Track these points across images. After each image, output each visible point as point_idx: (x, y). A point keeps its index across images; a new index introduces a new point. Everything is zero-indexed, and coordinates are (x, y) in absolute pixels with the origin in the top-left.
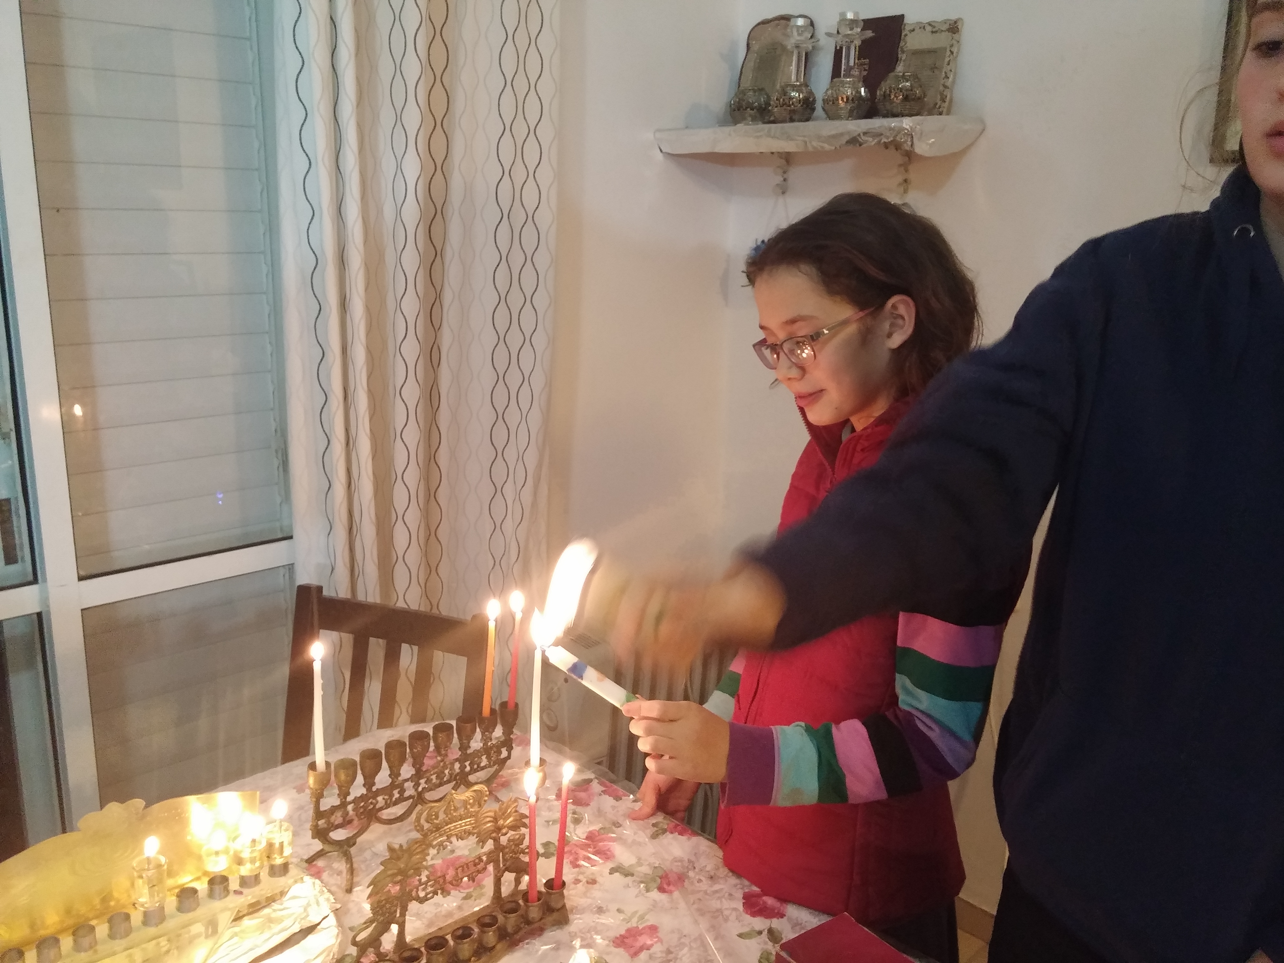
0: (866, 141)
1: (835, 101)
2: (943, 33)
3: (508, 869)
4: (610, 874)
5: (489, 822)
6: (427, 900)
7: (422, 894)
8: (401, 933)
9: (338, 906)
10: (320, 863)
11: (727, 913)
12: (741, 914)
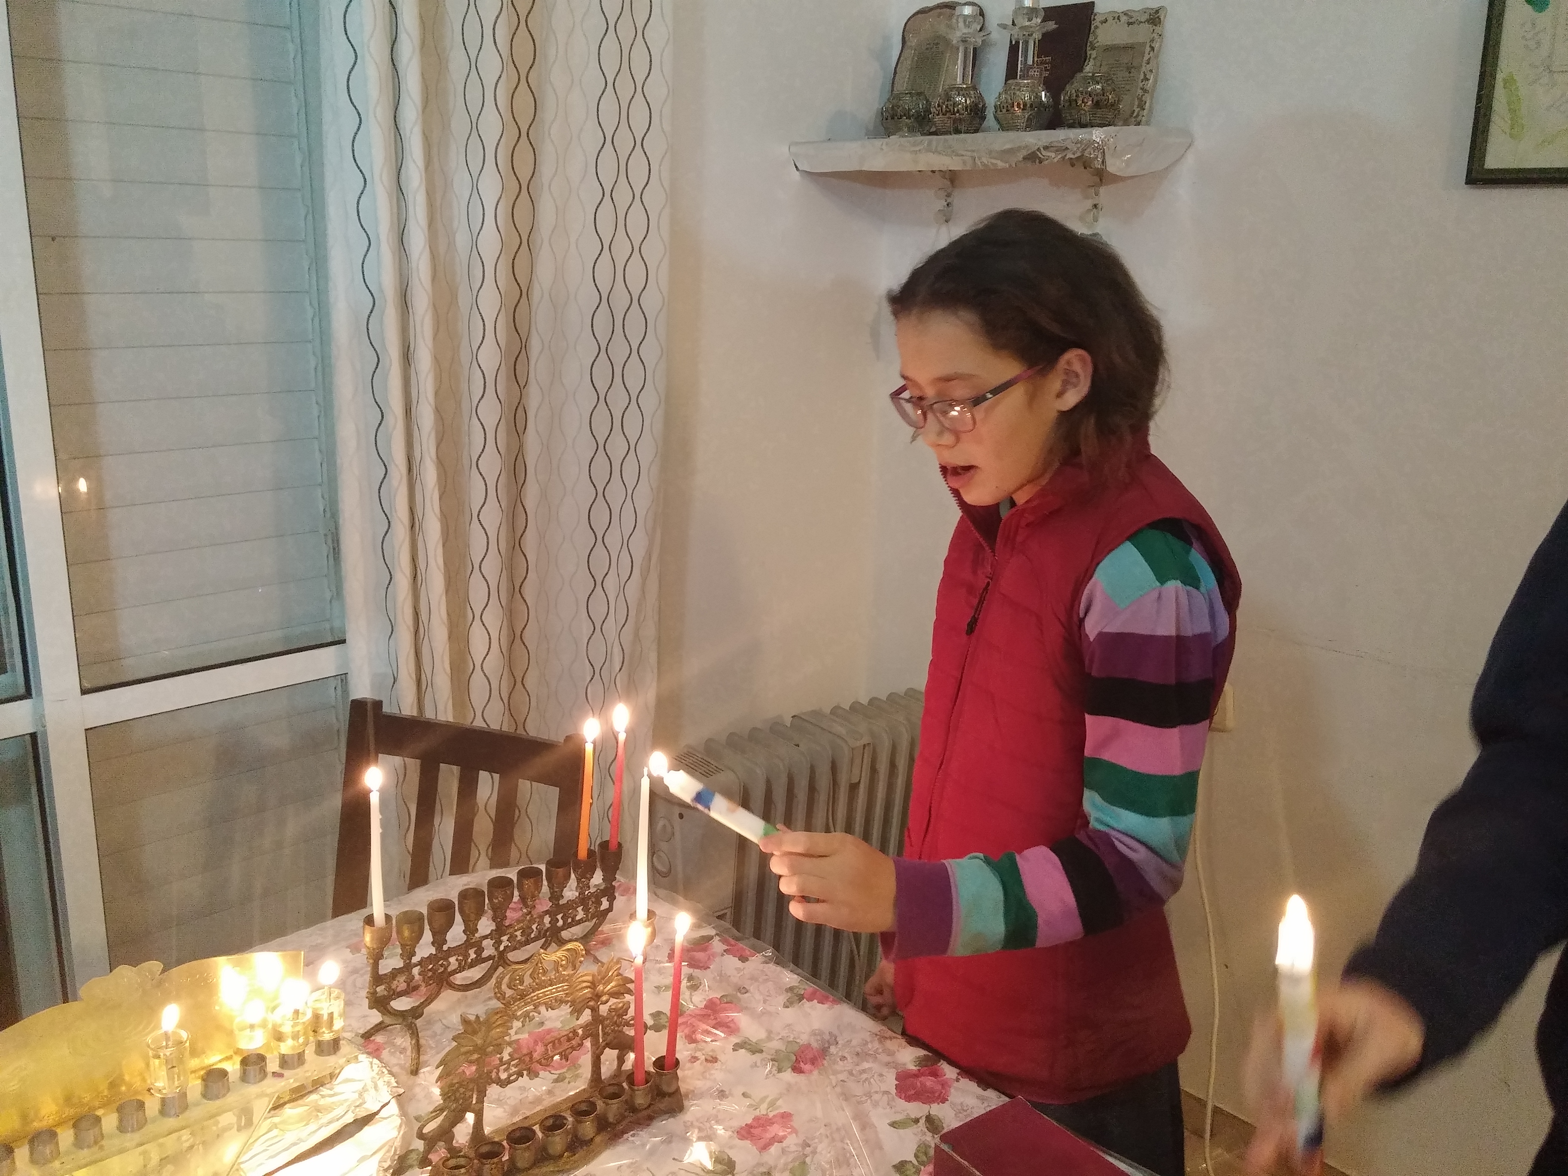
0: (1048, 158)
1: (1009, 108)
2: (1142, 25)
3: (609, 1045)
4: (734, 1050)
5: (587, 987)
6: (510, 1082)
7: (504, 1076)
8: (479, 1123)
9: (401, 1091)
10: (379, 1038)
11: (876, 1097)
12: (893, 1098)
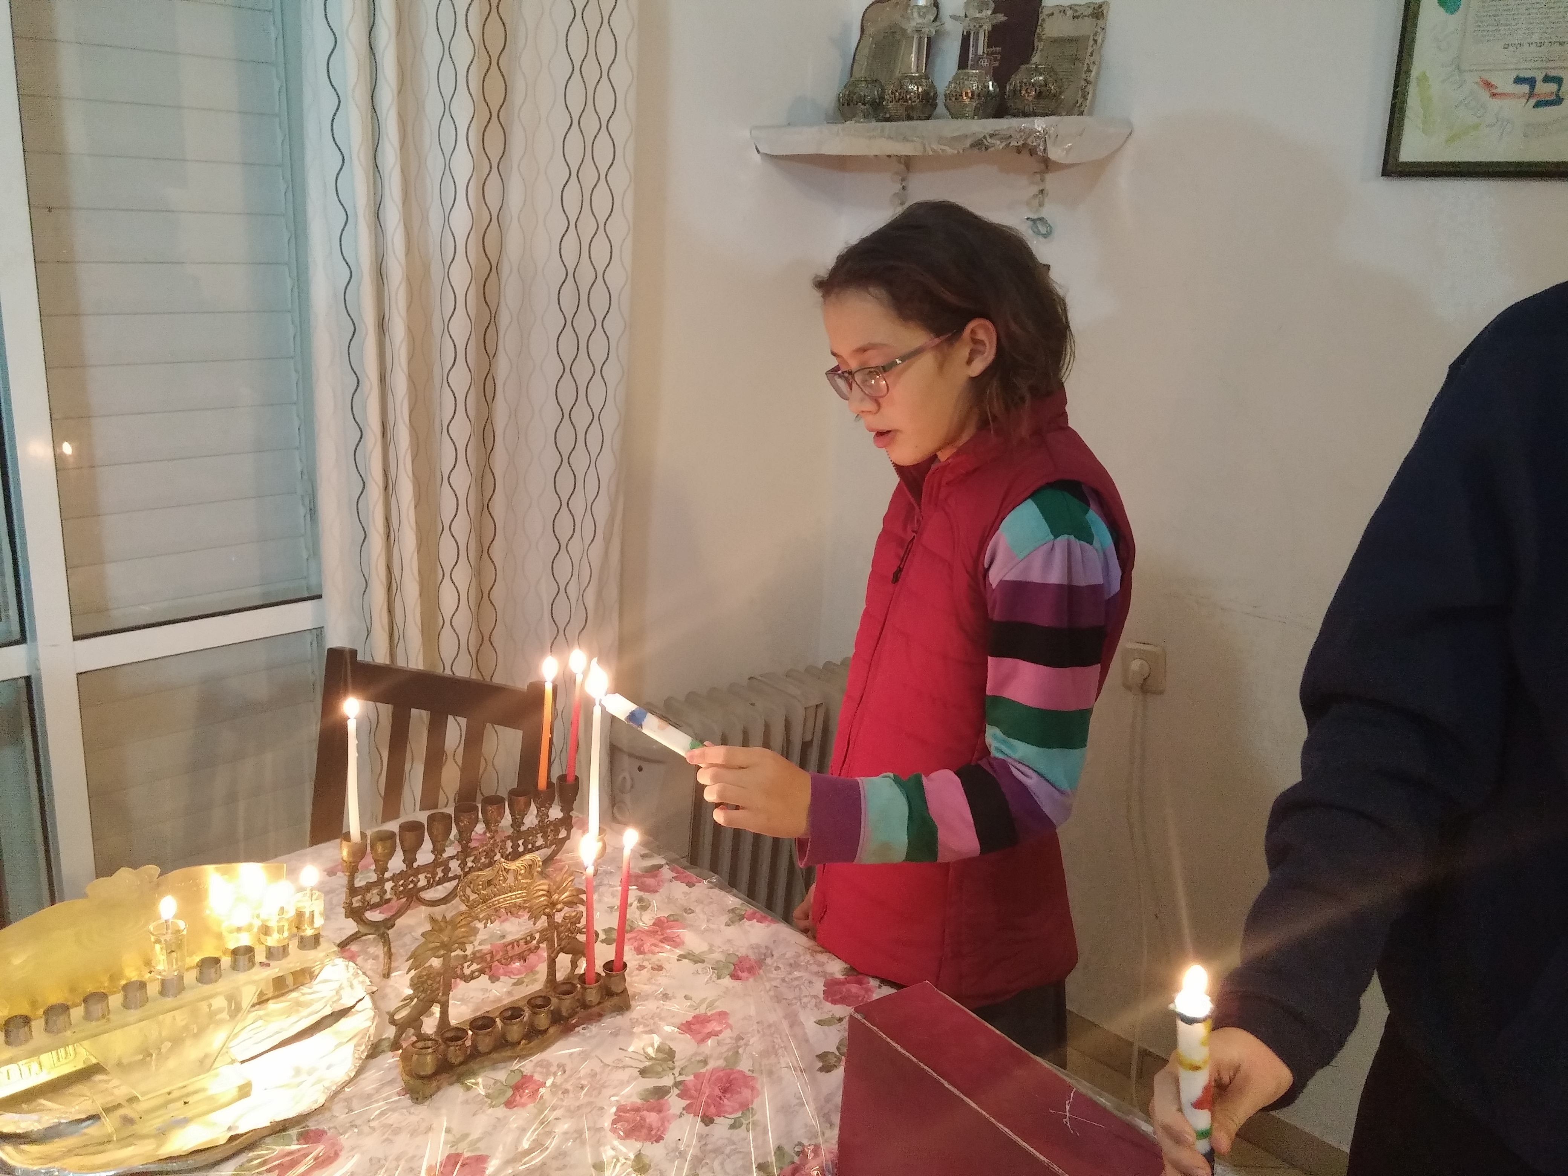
0: (993, 145)
1: (958, 97)
2: (1086, 18)
3: (562, 950)
4: (678, 960)
5: (543, 895)
6: (473, 978)
7: (467, 971)
8: (444, 1013)
9: (375, 989)
10: (354, 947)
11: (805, 1000)
12: (820, 1002)
